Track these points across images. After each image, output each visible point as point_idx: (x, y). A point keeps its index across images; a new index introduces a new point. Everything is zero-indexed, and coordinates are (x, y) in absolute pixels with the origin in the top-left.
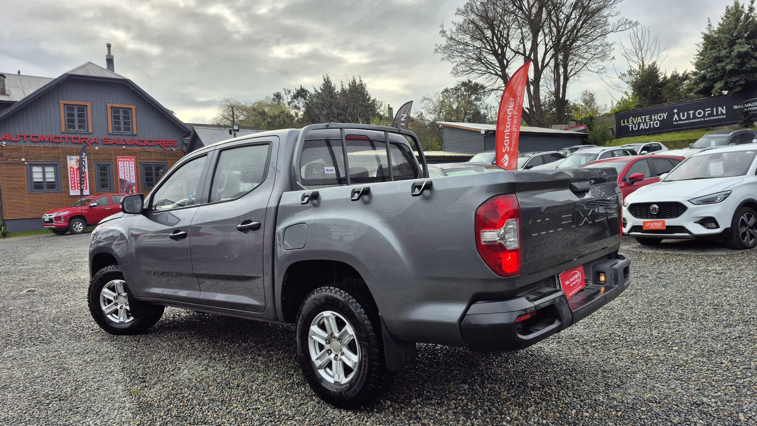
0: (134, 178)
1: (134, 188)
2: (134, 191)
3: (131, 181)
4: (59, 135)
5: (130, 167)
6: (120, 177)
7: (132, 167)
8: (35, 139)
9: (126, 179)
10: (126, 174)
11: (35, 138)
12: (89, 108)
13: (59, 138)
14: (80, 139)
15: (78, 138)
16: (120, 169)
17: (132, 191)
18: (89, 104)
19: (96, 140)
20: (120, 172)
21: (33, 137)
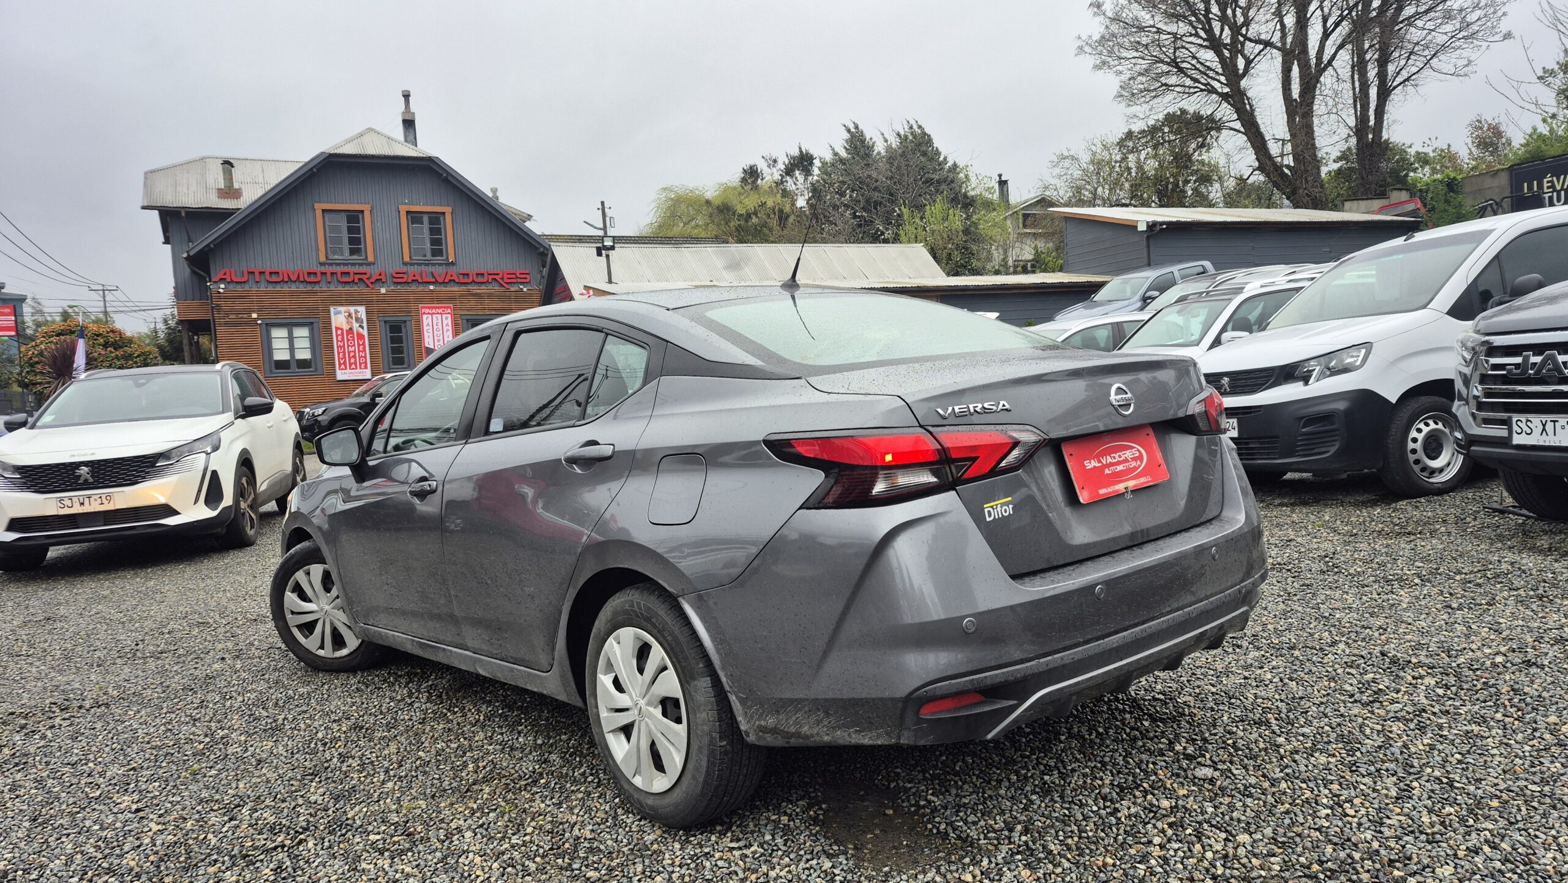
4: (315, 268)
5: (444, 325)
6: (427, 345)
7: (447, 325)
8: (274, 278)
9: (436, 348)
10: (436, 338)
11: (273, 276)
12: (367, 214)
13: (315, 274)
14: (352, 274)
15: (349, 273)
16: (425, 328)
18: (366, 208)
19: (380, 275)
20: (426, 335)
21: (271, 273)
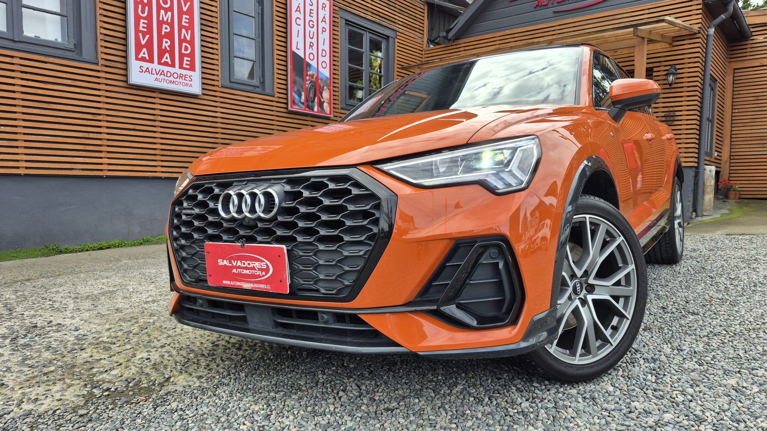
0: (327, 59)
1: (326, 95)
2: (326, 105)
3: (320, 69)
5: (320, 19)
6: (294, 49)
7: (324, 21)
9: (307, 59)
10: (308, 40)
16: (295, 15)
17: (321, 104)
20: (295, 28)
